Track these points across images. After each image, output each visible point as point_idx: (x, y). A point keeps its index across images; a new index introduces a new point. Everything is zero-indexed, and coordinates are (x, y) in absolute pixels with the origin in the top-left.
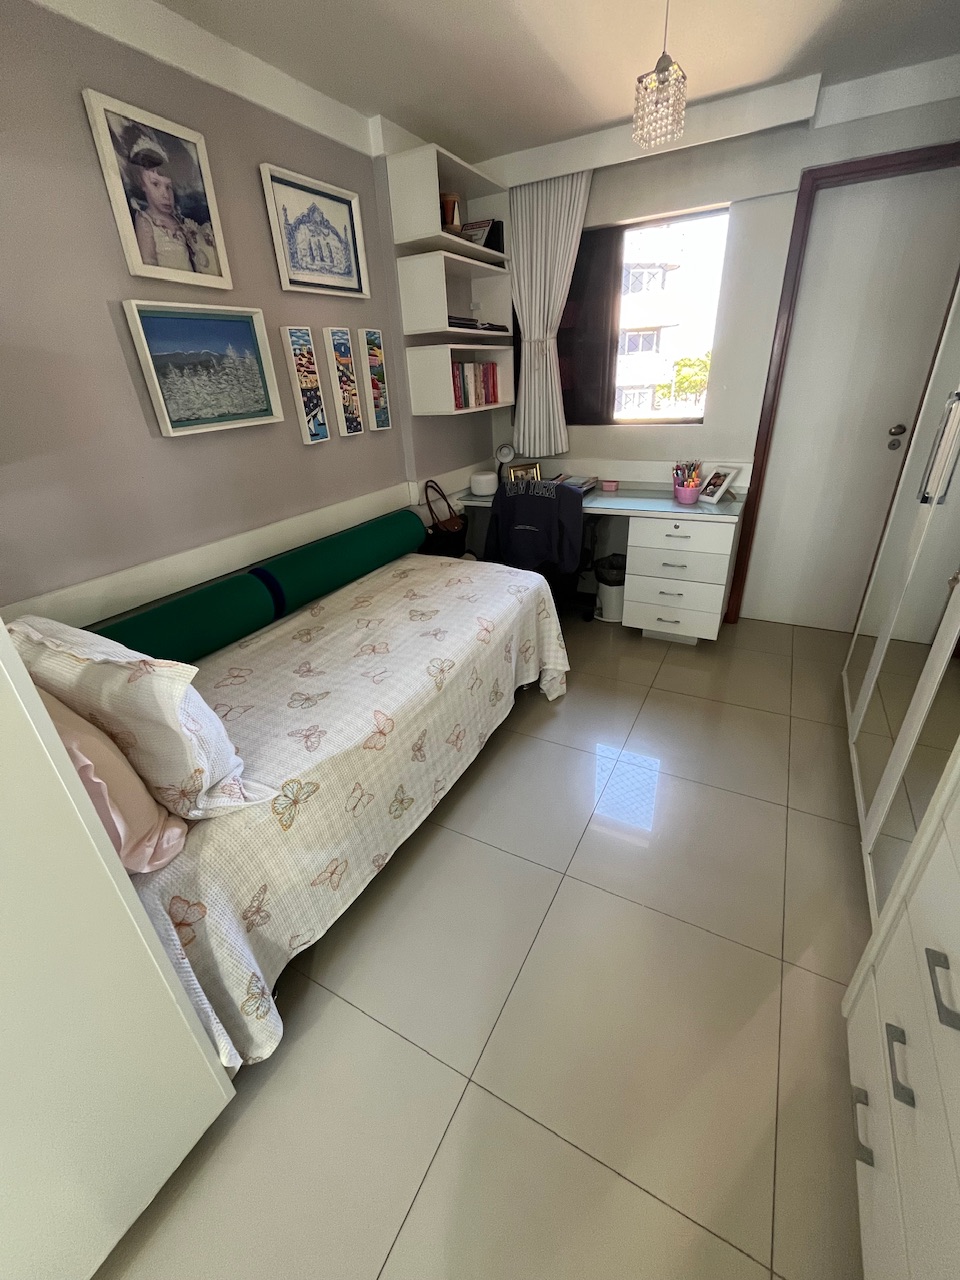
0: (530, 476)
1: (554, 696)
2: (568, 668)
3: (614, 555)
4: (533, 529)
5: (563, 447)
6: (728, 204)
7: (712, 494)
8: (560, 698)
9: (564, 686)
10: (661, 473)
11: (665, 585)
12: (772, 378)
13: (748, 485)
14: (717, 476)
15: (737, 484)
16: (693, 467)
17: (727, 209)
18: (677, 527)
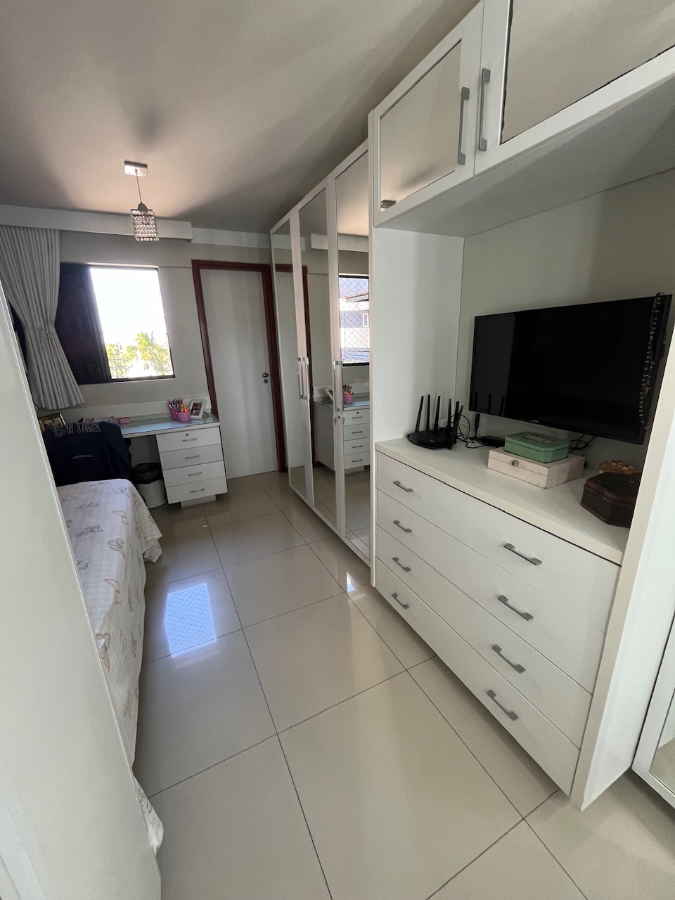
0: (56, 423)
1: (157, 558)
2: (161, 535)
3: (139, 465)
4: (89, 456)
5: (81, 399)
6: (157, 267)
7: (197, 414)
8: (160, 558)
9: (160, 549)
10: (160, 408)
11: (190, 470)
12: (206, 354)
13: (211, 407)
14: (195, 405)
15: (206, 408)
16: (179, 402)
17: (157, 269)
18: (187, 435)
